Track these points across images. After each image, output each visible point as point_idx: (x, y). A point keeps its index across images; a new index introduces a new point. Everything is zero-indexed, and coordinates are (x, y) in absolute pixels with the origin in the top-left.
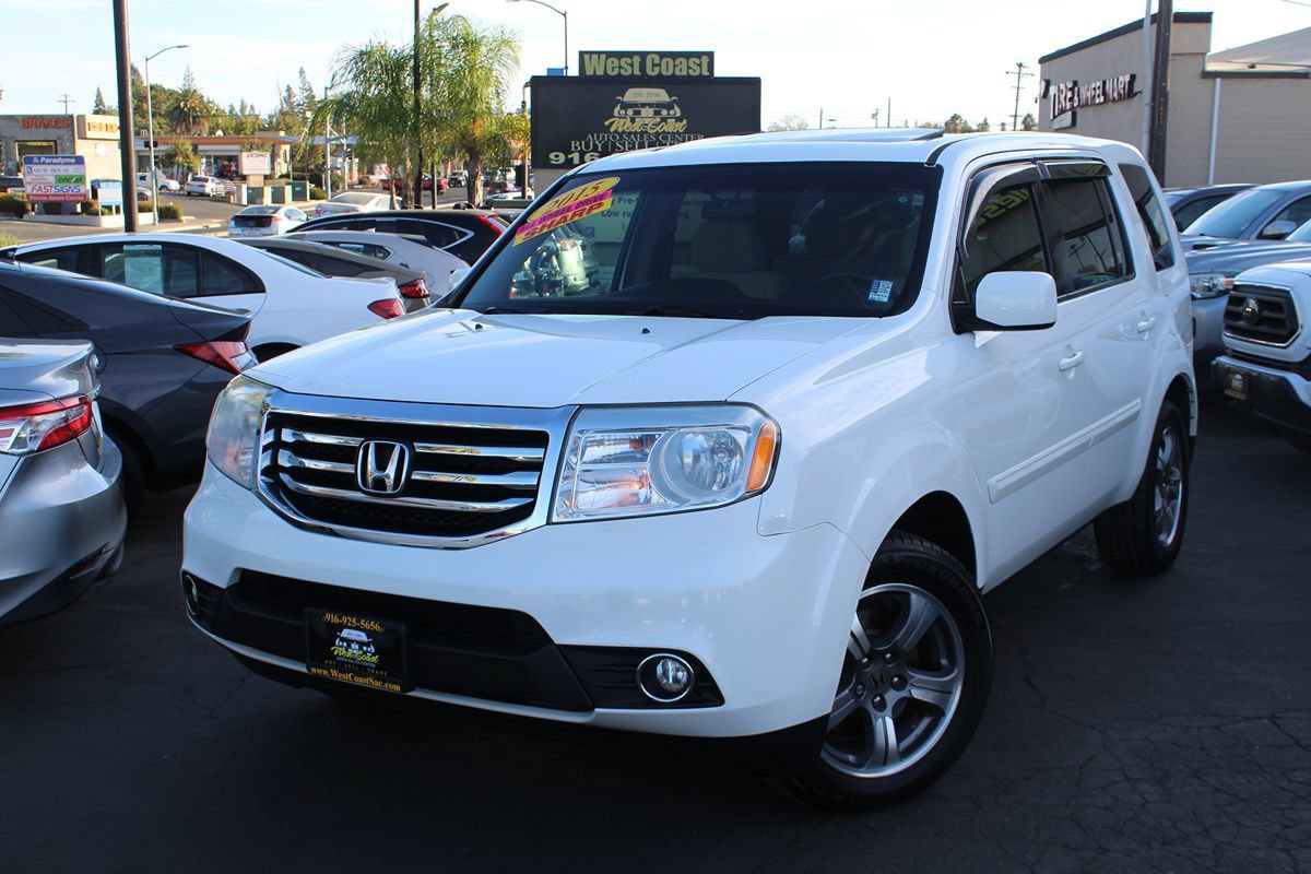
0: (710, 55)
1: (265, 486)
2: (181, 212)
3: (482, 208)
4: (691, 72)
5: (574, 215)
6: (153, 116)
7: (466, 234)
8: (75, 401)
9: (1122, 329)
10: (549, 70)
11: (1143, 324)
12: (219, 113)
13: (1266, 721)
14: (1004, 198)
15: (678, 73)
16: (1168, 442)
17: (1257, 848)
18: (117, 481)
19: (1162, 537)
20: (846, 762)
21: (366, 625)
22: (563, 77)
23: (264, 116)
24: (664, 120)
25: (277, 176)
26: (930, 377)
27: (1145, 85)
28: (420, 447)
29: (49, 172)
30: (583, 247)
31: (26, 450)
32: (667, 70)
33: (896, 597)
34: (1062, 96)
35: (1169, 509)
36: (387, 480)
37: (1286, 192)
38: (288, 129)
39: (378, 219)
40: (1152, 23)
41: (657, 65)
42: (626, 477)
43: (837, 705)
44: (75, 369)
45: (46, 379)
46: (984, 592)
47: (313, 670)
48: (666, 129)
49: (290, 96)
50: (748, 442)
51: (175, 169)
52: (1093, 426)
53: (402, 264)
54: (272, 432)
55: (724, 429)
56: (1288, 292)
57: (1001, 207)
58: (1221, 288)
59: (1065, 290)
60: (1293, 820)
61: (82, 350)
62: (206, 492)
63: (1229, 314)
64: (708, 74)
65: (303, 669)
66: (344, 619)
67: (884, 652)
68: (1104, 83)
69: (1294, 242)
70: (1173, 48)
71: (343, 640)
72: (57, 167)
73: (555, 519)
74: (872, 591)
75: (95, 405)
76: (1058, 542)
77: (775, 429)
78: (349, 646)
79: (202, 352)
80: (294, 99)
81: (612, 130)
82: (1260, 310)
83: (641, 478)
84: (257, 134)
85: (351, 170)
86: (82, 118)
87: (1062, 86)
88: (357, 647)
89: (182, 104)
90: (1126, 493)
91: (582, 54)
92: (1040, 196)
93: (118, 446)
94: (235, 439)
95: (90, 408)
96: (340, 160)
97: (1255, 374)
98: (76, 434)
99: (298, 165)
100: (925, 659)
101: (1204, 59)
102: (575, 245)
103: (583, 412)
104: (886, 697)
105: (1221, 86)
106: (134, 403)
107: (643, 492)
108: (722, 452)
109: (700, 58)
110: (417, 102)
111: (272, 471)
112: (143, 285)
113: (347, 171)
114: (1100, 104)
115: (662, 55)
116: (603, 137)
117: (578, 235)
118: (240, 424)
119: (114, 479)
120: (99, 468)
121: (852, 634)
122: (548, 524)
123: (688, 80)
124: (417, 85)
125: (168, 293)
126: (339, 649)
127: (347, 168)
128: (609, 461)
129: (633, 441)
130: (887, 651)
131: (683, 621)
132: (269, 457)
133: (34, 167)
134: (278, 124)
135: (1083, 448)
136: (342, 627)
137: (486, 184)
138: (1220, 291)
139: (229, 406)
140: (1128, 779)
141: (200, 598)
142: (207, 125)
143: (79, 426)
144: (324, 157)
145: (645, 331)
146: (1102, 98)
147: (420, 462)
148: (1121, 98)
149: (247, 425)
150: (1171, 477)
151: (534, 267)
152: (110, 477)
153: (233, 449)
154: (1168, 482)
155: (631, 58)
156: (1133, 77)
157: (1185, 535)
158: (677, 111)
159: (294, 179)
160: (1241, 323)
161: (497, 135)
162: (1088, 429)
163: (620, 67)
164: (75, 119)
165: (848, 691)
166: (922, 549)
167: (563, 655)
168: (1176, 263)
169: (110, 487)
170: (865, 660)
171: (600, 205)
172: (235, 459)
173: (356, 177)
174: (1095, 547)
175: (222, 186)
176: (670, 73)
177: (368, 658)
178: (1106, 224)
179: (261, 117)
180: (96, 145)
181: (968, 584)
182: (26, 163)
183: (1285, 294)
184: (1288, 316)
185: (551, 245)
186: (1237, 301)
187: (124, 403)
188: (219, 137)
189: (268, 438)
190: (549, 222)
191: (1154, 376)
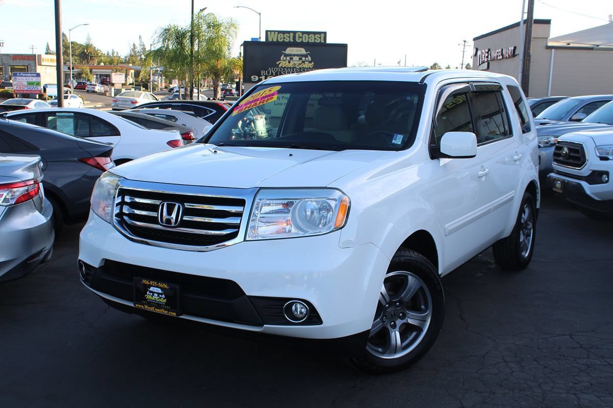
0: (325, 33)
1: (117, 222)
3: (220, 100)
4: (316, 41)
5: (260, 102)
6: (72, 56)
7: (212, 112)
8: (32, 182)
9: (507, 160)
10: (252, 39)
11: (516, 157)
12: (103, 55)
13: (568, 337)
14: (455, 99)
15: (310, 41)
16: (527, 211)
17: (562, 393)
18: (50, 219)
19: (523, 253)
20: (378, 352)
21: (161, 285)
22: (259, 42)
23: (123, 57)
24: (303, 62)
25: (128, 84)
26: (419, 179)
27: (520, 51)
28: (187, 205)
29: (24, 80)
30: (266, 119)
31: (9, 204)
32: (305, 39)
33: (402, 277)
34: (483, 56)
35: (526, 241)
36: (172, 220)
37: (582, 101)
38: (134, 63)
39: (173, 104)
40: (524, 23)
41: (301, 37)
42: (280, 220)
43: (374, 326)
44: (32, 167)
45: (19, 172)
46: (442, 276)
47: (137, 305)
48: (304, 66)
49: (134, 48)
50: (336, 205)
51: (81, 80)
52: (493, 202)
53: (183, 125)
54: (120, 197)
55: (325, 199)
56: (582, 145)
57: (454, 103)
58: (552, 142)
59: (481, 141)
60: (578, 381)
61: (36, 159)
62: (90, 224)
63: (555, 154)
64: (323, 42)
65: (132, 305)
66: (151, 283)
68: (502, 50)
69: (586, 122)
70: (533, 35)
71: (150, 292)
72: (28, 78)
73: (247, 239)
74: (391, 274)
75: (41, 185)
76: (476, 254)
77: (348, 200)
78: (153, 295)
79: (91, 162)
80: (136, 50)
81: (280, 66)
82: (569, 152)
83: (287, 221)
84: (119, 65)
85: (161, 82)
86: (40, 56)
87: (483, 51)
88: (157, 295)
89: (85, 51)
90: (507, 233)
91: (267, 32)
92: (471, 100)
93: (51, 203)
94: (104, 200)
95: (39, 185)
96: (157, 77)
97: (566, 181)
98: (32, 197)
99: (137, 79)
100: (414, 305)
101: (547, 40)
102: (262, 117)
103: (262, 190)
104: (397, 322)
105: (555, 52)
106: (59, 184)
107: (288, 228)
108: (324, 210)
110: (192, 51)
111: (120, 215)
112: (65, 131)
114: (500, 59)
115: (303, 33)
116: (276, 69)
117: (264, 113)
118: (106, 194)
119: (49, 218)
120: (42, 213)
121: (381, 293)
122: (244, 241)
123: (314, 44)
124: (192, 44)
125: (76, 135)
126: (149, 296)
128: (272, 213)
129: (284, 204)
130: (397, 302)
131: (305, 286)
132: (119, 209)
133: (18, 78)
134: (129, 61)
135: (488, 212)
136: (150, 286)
137: (222, 90)
138: (552, 144)
139: (101, 186)
140: (505, 361)
141: (86, 272)
142: (96, 60)
143: (34, 193)
144: (149, 76)
145: (291, 155)
146: (501, 57)
147: (187, 212)
148: (510, 57)
149: (109, 194)
150: (528, 227)
151: (243, 127)
152: (47, 217)
153: (103, 205)
154: (526, 228)
155: (289, 34)
156: (515, 48)
157: (534, 253)
158: (309, 58)
159: (135, 85)
160: (561, 158)
161: (227, 67)
162: (490, 204)
163: (284, 38)
164: (37, 56)
165: (379, 319)
166: (414, 256)
167: (250, 300)
168: (532, 131)
169: (47, 222)
170: (387, 305)
171: (272, 98)
172: (104, 209)
173: (164, 85)
174: (493, 257)
175: (103, 88)
176: (307, 41)
177: (162, 300)
178: (500, 113)
179: (121, 57)
180: (46, 68)
181: (434, 272)
182: (14, 76)
183: (581, 146)
184: (582, 155)
185: (251, 117)
186: (559, 148)
187: (55, 184)
188: (102, 66)
189: (119, 200)
190: (249, 106)
191: (521, 180)
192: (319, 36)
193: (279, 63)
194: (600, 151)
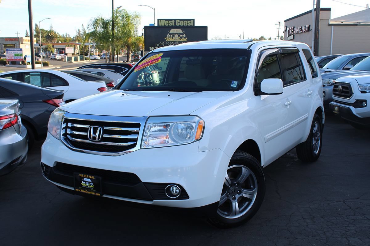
0: (194, 20)
1: (63, 139)
2: (49, 64)
3: (131, 62)
4: (188, 25)
5: (151, 64)
6: (42, 37)
7: (126, 69)
8: (13, 116)
9: (304, 94)
10: (150, 24)
11: (308, 93)
12: (60, 37)
13: (342, 202)
14: (272, 58)
15: (185, 25)
16: (316, 125)
17: (338, 237)
19: (315, 151)
20: (225, 214)
21: (90, 177)
22: (154, 26)
23: (72, 37)
24: (181, 38)
25: (76, 54)
26: (248, 108)
27: (313, 28)
28: (106, 128)
29: (13, 53)
30: (159, 73)
32: (182, 24)
33: (238, 169)
34: (291, 31)
35: (317, 144)
36: (96, 137)
37: (350, 57)
38: (79, 41)
39: (102, 65)
40: (315, 11)
41: (179, 23)
42: (162, 136)
43: (221, 199)
44: (13, 107)
45: (5, 110)
46: (263, 167)
47: (76, 190)
48: (181, 40)
49: (79, 32)
50: (196, 126)
51: (48, 52)
52: (295, 121)
53: (108, 78)
54: (65, 124)
55: (189, 122)
57: (271, 60)
58: (332, 83)
59: (286, 84)
60: (348, 229)
61: (15, 101)
62: (48, 141)
63: (334, 90)
64: (193, 25)
65: (73, 189)
66: (85, 176)
67: (235, 184)
68: (302, 27)
69: (352, 70)
70: (320, 18)
71: (84, 181)
72: (15, 52)
73: (142, 147)
74: (233, 167)
75: (19, 117)
76: (285, 153)
77: (203, 122)
78: (86, 183)
79: (50, 102)
80: (80, 33)
81: (167, 41)
82: (342, 89)
83: (166, 136)
84: (70, 42)
85: (96, 52)
86: (22, 38)
87: (290, 28)
88: (88, 183)
89: (49, 34)
90: (305, 139)
91: (158, 20)
92: (280, 59)
93: (26, 128)
94: (55, 126)
96: (93, 49)
97: (341, 107)
98: (13, 125)
99: (82, 51)
100: (247, 185)
101: (329, 21)
102: (156, 72)
103: (150, 118)
104: (236, 196)
105: (334, 28)
106: (31, 116)
107: (167, 140)
108: (188, 129)
109: (191, 21)
110: (113, 33)
111: (65, 135)
112: (35, 84)
113: (95, 52)
114: (301, 33)
115: (180, 20)
116: (164, 43)
117: (158, 70)
118: (57, 122)
119: (24, 137)
120: (20, 134)
121: (225, 178)
122: (140, 149)
123: (187, 27)
124: (113, 29)
125: (42, 86)
126: (83, 184)
127: (95, 51)
128: (157, 131)
129: (164, 126)
130: (236, 184)
131: (179, 176)
132: (64, 131)
133: (9, 52)
134: (76, 40)
135: (292, 127)
136: (84, 178)
137: (132, 56)
138: (332, 84)
139: (54, 116)
140: (303, 218)
141: (46, 170)
142: (56, 40)
143: (14, 122)
144: (89, 48)
145: (169, 95)
146: (301, 31)
147: (106, 132)
148: (306, 31)
149: (59, 122)
150: (317, 135)
151: (145, 78)
152: (23, 136)
153: (55, 129)
155: (172, 21)
156: (310, 26)
157: (322, 151)
158: (185, 35)
159: (80, 55)
160: (337, 92)
161: (135, 42)
162: (293, 122)
163: (169, 23)
164: (20, 38)
165: (225, 195)
166: (245, 155)
167: (145, 185)
168: (318, 76)
169: (23, 139)
170: (230, 186)
171: (158, 61)
172: (56, 131)
173: (97, 54)
174: (297, 154)
175: (60, 57)
176: (183, 25)
177: (91, 186)
178: (298, 66)
179: (71, 38)
180: (26, 46)
181: (258, 165)
182: (6, 50)
183: (349, 85)
184: (350, 91)
185: (150, 72)
186: (336, 87)
187: (29, 116)
188: (60, 43)
189: (64, 126)
190: (144, 66)
191: (312, 107)
192: (190, 22)
193: (166, 39)
194: (361, 87)
